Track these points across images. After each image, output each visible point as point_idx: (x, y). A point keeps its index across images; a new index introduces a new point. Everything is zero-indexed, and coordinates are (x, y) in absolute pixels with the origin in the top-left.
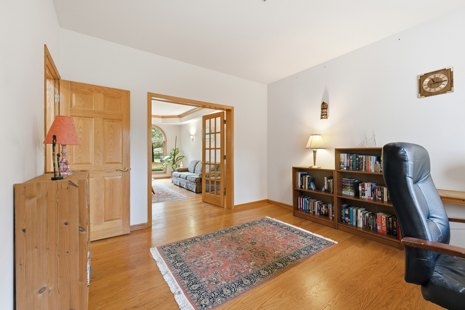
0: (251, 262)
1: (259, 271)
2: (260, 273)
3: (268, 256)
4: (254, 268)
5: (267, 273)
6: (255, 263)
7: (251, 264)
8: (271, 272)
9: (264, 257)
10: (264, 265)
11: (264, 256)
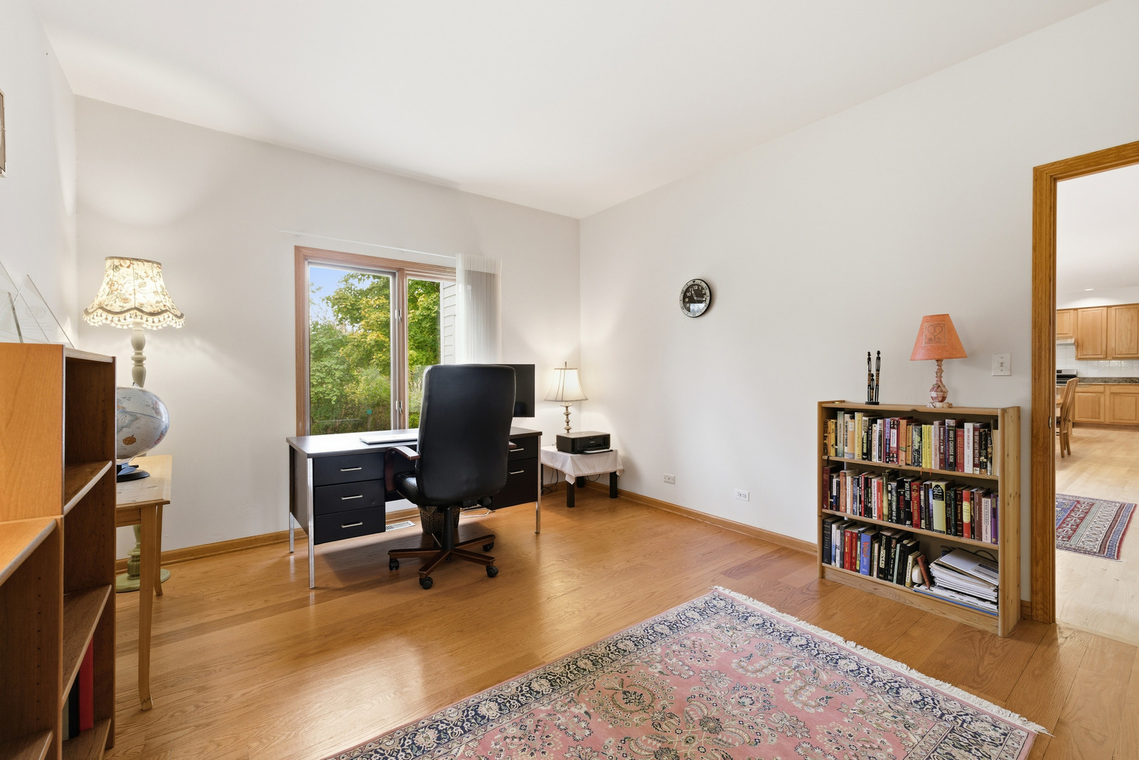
0: (660, 672)
1: (638, 649)
2: (636, 645)
3: (612, 692)
4: (651, 656)
5: (621, 646)
6: (650, 669)
7: (660, 667)
8: (609, 647)
9: (625, 689)
10: (625, 663)
11: (624, 693)
